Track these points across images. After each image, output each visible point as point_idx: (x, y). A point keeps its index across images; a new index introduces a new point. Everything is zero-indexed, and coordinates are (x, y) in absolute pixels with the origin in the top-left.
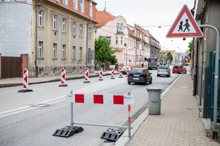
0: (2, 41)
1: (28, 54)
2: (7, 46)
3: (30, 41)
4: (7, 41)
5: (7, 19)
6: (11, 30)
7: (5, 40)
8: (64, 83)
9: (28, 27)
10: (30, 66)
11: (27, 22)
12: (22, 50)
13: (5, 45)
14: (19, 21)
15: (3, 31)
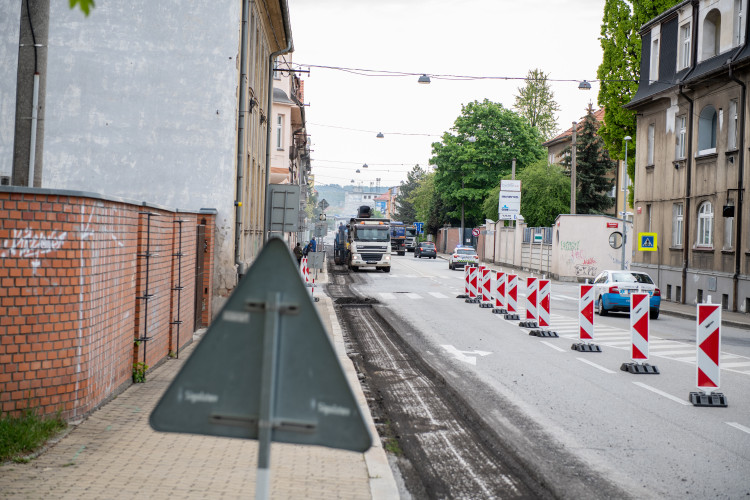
0: (73, 140)
1: (218, 208)
2: (97, 170)
3: (227, 147)
4: (98, 141)
5: (103, 31)
6: (127, 88)
7: (89, 136)
8: (642, 356)
9: (221, 76)
10: (223, 272)
11: (216, 51)
12: (185, 192)
13: (89, 161)
14: (171, 48)
15: (77, 92)
